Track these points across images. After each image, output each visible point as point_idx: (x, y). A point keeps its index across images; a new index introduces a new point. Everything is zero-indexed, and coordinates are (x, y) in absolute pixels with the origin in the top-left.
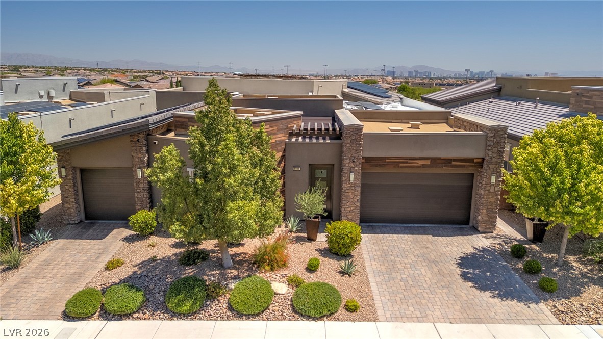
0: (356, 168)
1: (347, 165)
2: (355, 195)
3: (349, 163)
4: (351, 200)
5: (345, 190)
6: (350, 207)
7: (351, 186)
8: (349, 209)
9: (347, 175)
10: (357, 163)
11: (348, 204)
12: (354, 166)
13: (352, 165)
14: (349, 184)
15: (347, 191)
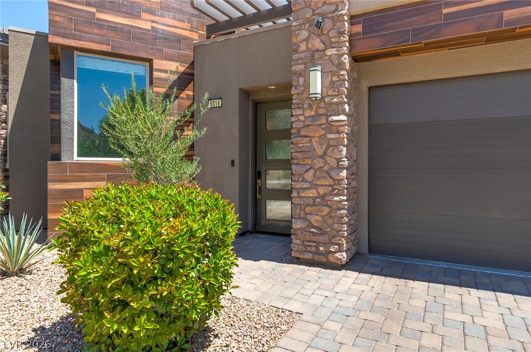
0: (330, 52)
1: (303, 47)
2: (329, 146)
3: (307, 40)
4: (318, 163)
5: (299, 130)
6: (315, 186)
7: (318, 115)
8: (311, 193)
9: (301, 80)
10: (332, 34)
11: (309, 176)
12: (322, 46)
13: (317, 43)
14: (310, 107)
15: (303, 133)
